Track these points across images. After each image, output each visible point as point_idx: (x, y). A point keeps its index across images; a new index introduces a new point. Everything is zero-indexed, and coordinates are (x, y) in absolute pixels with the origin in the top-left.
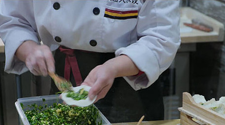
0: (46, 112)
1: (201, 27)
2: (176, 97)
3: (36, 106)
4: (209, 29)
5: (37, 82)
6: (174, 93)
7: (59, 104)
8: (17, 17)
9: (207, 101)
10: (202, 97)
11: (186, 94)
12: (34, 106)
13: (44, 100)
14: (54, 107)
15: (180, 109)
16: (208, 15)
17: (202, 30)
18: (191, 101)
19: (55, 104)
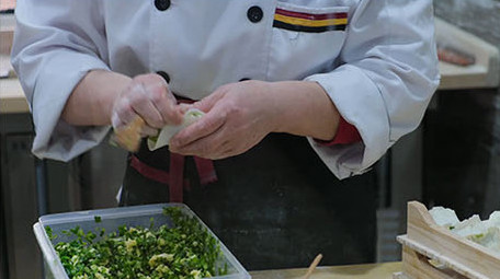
0: (102, 246)
1: (450, 55)
2: (393, 213)
3: (81, 231)
4: (466, 60)
5: (82, 179)
6: (388, 204)
7: (132, 229)
8: (67, 30)
9: (461, 220)
10: (451, 213)
11: (416, 206)
12: (75, 232)
13: (98, 219)
14: (121, 235)
15: (402, 238)
16: (464, 29)
17: (451, 62)
18: (428, 221)
19: (122, 229)
